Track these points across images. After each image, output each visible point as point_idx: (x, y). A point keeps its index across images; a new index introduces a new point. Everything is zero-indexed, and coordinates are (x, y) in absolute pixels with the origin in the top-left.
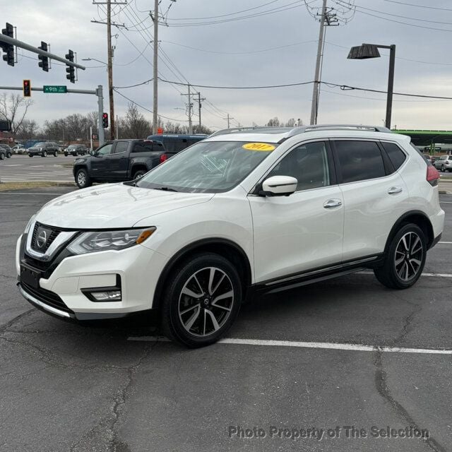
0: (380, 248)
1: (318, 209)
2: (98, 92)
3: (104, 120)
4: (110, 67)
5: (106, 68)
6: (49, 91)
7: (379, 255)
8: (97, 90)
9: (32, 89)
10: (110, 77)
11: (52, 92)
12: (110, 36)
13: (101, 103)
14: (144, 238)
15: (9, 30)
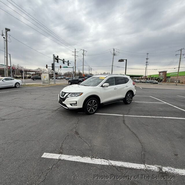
0: (124, 97)
1: (113, 89)
2: (73, 68)
4: (75, 63)
7: (124, 98)
9: (62, 67)
10: (75, 65)
11: (65, 68)
12: (75, 58)
13: (73, 70)
14: (81, 95)
15: (58, 57)
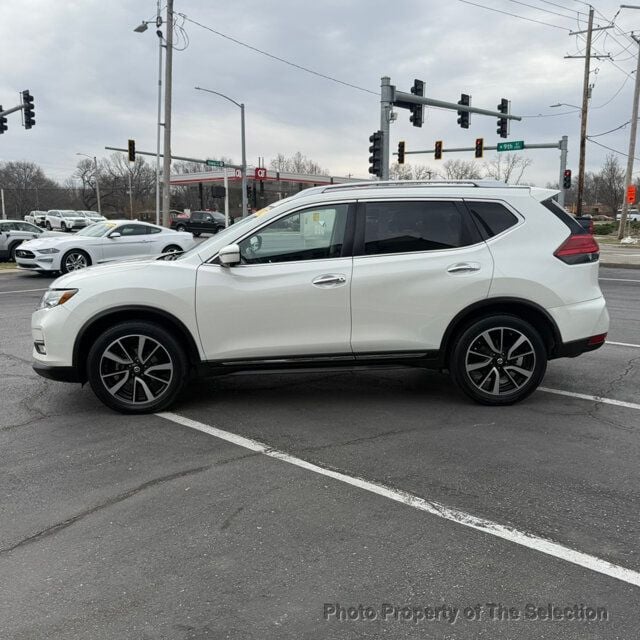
0: (434, 343)
2: (562, 145)
3: (565, 179)
4: (585, 111)
5: (580, 112)
6: (503, 150)
7: (430, 353)
8: (561, 142)
9: (486, 149)
10: (584, 124)
11: (507, 150)
12: (587, 72)
13: (564, 159)
15: (418, 87)
